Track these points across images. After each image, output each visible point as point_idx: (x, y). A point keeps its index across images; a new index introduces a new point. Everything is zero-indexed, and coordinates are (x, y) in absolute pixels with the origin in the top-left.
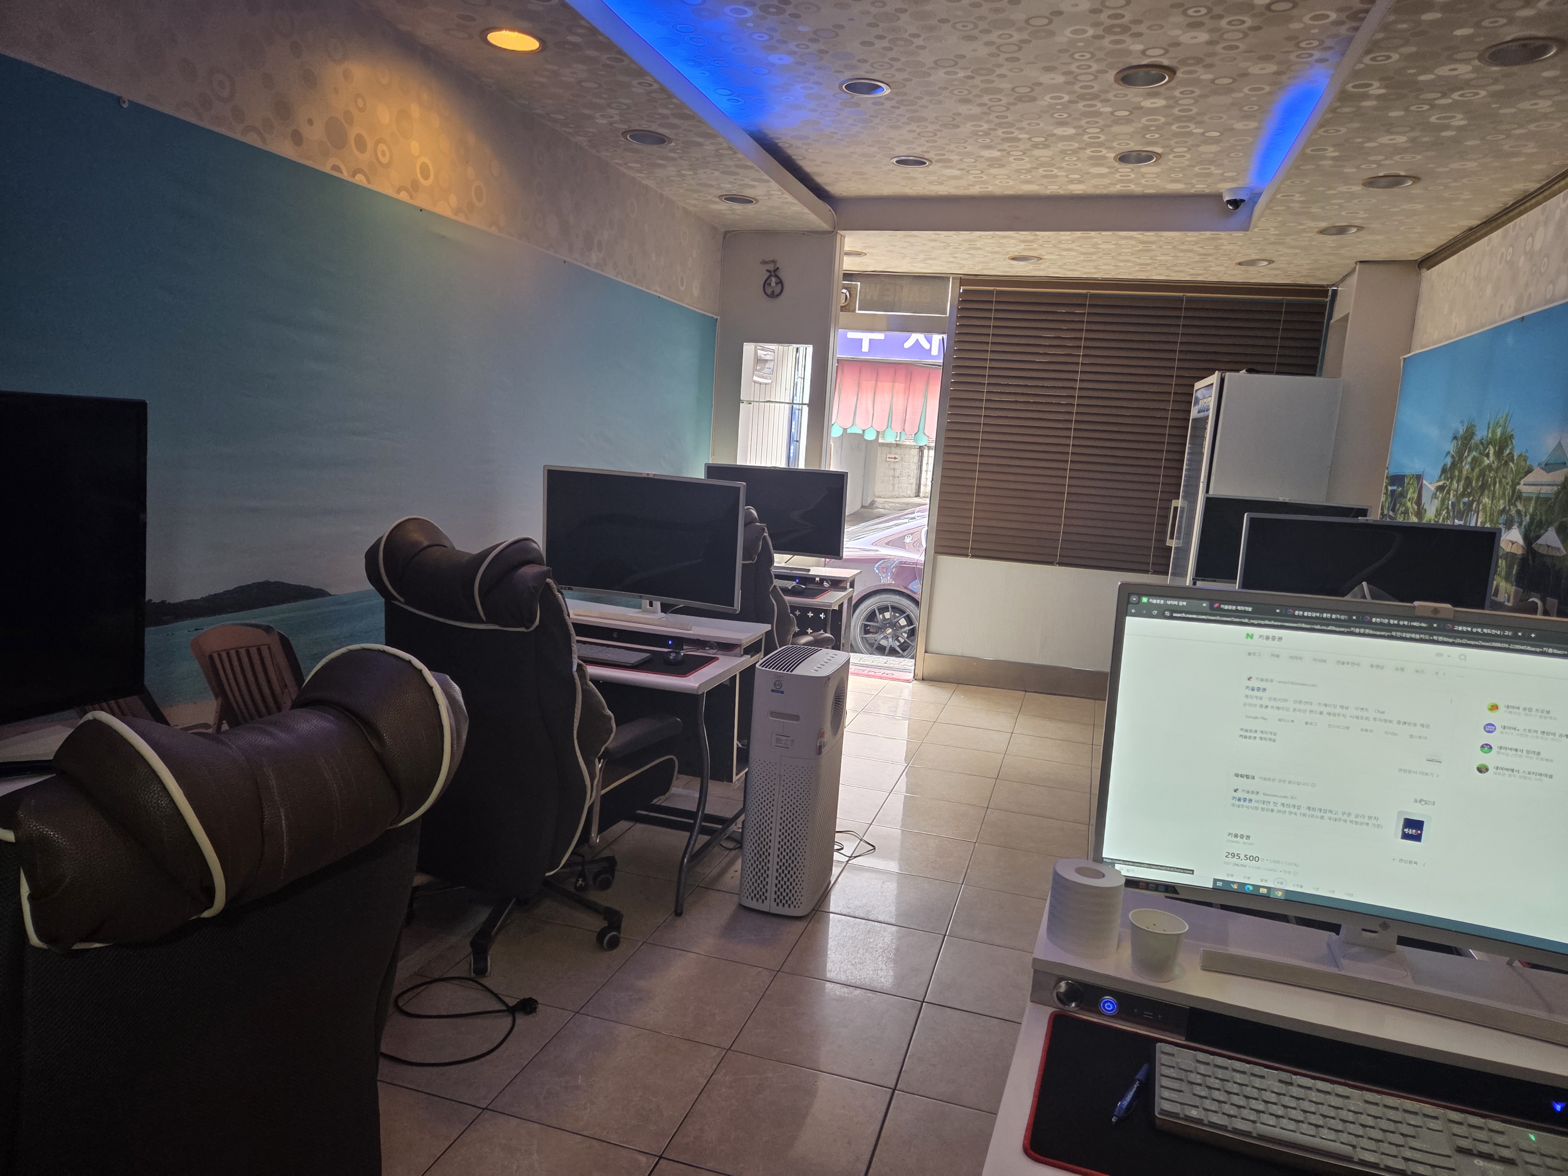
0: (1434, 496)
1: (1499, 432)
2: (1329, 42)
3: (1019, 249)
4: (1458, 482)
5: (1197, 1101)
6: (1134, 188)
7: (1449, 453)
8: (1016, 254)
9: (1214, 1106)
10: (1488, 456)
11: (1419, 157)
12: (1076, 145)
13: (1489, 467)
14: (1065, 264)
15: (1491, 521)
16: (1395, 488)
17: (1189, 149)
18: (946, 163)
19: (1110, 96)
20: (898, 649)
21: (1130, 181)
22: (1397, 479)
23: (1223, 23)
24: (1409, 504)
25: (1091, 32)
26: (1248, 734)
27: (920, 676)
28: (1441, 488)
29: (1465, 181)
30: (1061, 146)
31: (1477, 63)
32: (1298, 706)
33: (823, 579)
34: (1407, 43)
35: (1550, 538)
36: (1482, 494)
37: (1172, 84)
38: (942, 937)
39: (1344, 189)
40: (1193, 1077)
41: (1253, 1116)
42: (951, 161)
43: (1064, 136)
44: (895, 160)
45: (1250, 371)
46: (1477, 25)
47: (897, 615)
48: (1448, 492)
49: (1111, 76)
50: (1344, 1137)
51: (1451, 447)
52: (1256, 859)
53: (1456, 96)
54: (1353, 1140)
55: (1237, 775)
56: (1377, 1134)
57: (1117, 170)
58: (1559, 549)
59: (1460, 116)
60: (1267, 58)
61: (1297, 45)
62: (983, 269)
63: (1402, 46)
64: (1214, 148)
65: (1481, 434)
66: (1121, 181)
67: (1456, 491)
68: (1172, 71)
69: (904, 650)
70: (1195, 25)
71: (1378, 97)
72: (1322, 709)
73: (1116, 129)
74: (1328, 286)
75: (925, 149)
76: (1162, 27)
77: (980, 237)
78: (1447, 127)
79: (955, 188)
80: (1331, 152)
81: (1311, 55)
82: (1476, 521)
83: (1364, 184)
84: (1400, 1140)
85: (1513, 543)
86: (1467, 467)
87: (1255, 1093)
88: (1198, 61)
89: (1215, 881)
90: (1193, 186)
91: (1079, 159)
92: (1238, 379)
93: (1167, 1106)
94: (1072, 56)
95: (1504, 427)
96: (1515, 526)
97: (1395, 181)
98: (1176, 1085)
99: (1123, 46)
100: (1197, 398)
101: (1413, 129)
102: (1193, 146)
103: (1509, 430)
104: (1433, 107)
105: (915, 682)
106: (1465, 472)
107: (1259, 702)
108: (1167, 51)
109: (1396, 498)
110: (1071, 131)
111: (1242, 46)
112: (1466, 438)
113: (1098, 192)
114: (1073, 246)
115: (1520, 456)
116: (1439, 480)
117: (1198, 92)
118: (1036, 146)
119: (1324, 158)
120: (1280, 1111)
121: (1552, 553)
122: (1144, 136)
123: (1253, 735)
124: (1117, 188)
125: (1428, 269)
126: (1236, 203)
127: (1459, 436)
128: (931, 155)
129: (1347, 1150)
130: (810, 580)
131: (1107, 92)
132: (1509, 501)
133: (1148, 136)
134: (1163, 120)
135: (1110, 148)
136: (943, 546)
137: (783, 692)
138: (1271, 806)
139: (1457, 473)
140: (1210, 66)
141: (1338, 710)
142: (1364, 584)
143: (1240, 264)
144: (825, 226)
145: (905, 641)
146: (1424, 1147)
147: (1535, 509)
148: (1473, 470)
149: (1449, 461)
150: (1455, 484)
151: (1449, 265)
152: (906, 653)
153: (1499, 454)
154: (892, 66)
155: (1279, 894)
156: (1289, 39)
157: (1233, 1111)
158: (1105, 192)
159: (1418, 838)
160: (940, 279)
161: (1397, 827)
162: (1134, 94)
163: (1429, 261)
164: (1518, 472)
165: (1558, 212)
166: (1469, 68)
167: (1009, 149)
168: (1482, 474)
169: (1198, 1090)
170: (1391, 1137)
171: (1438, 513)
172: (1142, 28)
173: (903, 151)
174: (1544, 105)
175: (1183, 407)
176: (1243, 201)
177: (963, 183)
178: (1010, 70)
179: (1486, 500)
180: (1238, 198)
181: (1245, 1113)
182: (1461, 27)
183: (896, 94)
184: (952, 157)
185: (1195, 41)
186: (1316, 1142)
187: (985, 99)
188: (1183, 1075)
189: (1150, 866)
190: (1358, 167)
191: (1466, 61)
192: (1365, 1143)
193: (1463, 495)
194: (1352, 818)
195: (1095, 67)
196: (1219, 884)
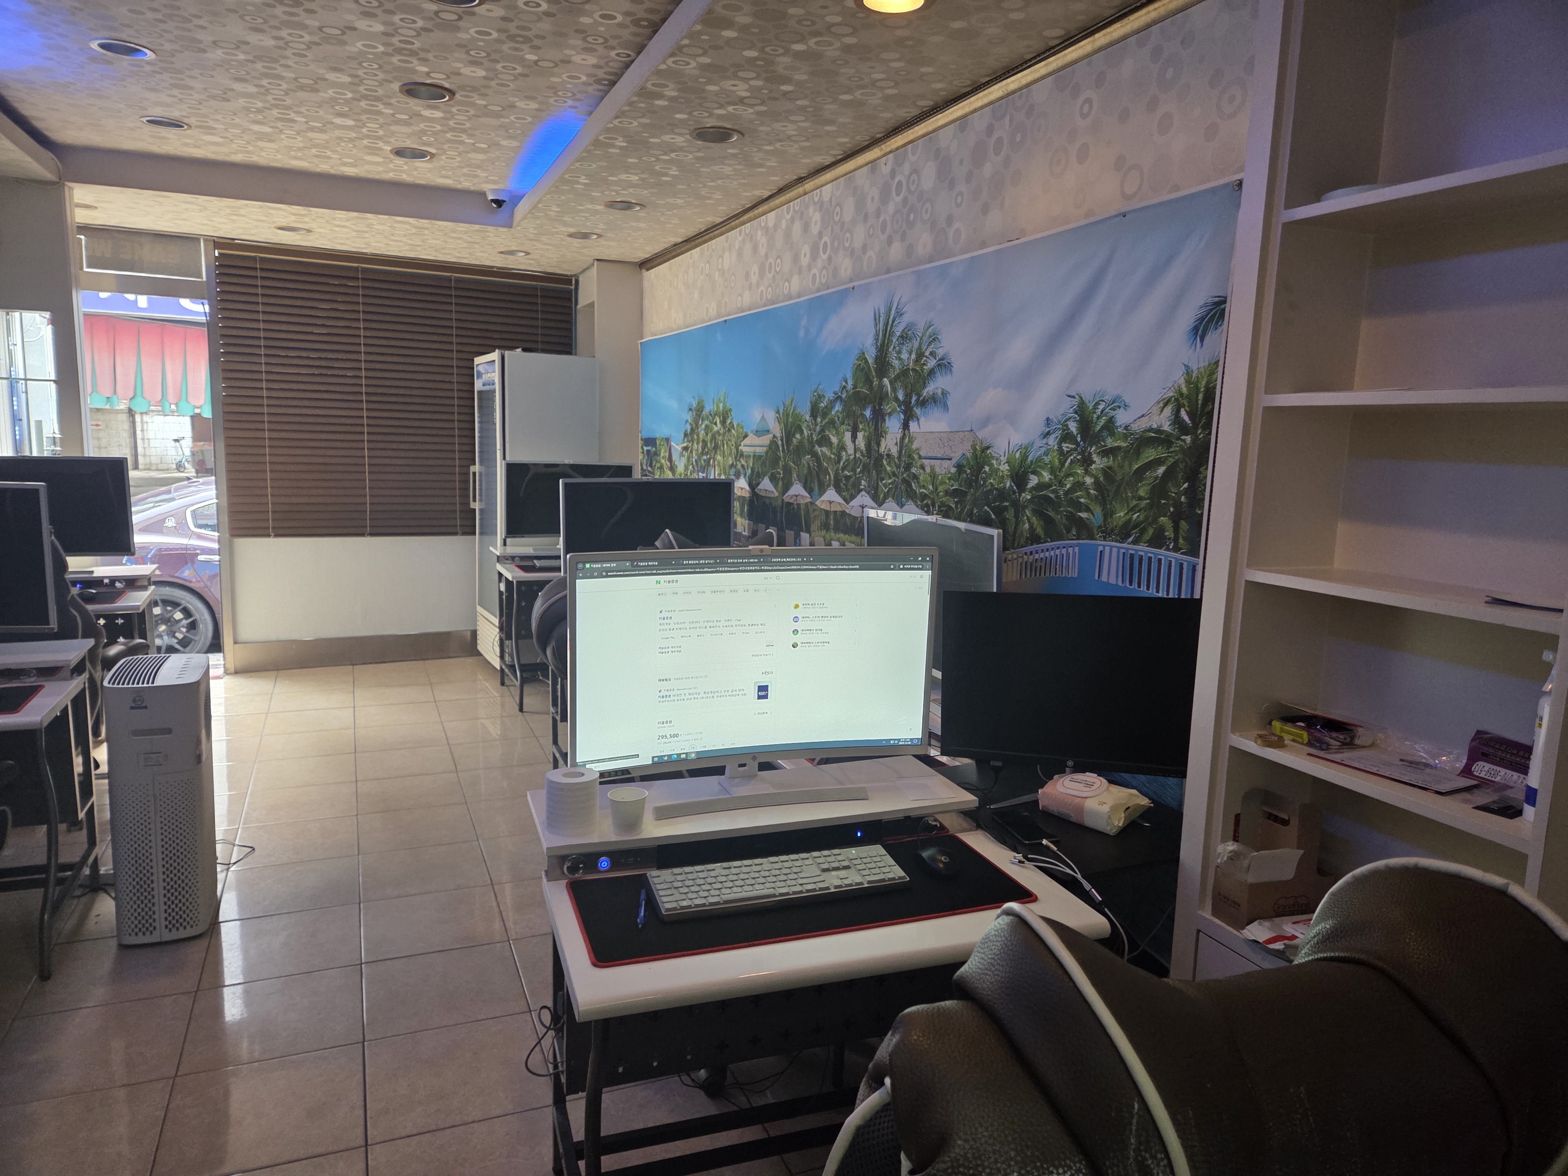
0: (682, 455)
1: (721, 405)
2: (578, 96)
3: (290, 221)
4: (698, 444)
5: (684, 897)
6: (406, 178)
7: (687, 421)
8: (285, 224)
9: (694, 895)
10: (716, 424)
11: (646, 192)
12: (354, 135)
13: (718, 432)
14: (336, 238)
15: (725, 474)
16: (649, 448)
17: (460, 154)
18: (210, 130)
19: (393, 101)
20: (177, 646)
21: (402, 171)
22: (650, 441)
23: (499, 66)
24: (663, 461)
25: (381, 49)
26: (664, 650)
27: (232, 669)
28: (685, 449)
29: (675, 211)
30: (337, 133)
31: (688, 137)
32: (692, 625)
33: (113, 580)
34: (643, 116)
35: (766, 485)
36: (716, 453)
37: (451, 102)
38: (357, 905)
39: (590, 206)
40: (676, 884)
41: (717, 892)
42: (214, 129)
43: (344, 126)
44: (144, 120)
45: (525, 350)
46: (690, 114)
47: (169, 608)
48: (691, 452)
49: (396, 86)
50: (768, 885)
51: (689, 417)
52: (676, 736)
53: (673, 155)
54: (773, 885)
55: (660, 680)
56: (783, 877)
57: (391, 161)
58: (773, 492)
59: (675, 169)
60: (532, 98)
61: (555, 93)
62: (242, 234)
63: (641, 117)
64: (481, 156)
65: (709, 408)
66: (394, 170)
67: (697, 450)
68: (452, 93)
69: (185, 647)
70: (475, 63)
71: (621, 148)
72: (706, 624)
73: (394, 128)
74: (572, 276)
75: (184, 114)
76: (447, 59)
77: (246, 205)
78: (666, 175)
79: (213, 153)
80: (583, 180)
81: (565, 102)
82: (715, 474)
83: (605, 206)
84: (795, 876)
85: (742, 489)
86: (702, 433)
87: (714, 880)
88: (475, 89)
89: (653, 758)
90: (460, 183)
91: (355, 146)
92: (515, 356)
93: (668, 906)
94: (360, 64)
95: (724, 403)
96: (742, 477)
97: (627, 206)
98: (669, 892)
99: (410, 65)
100: (478, 372)
101: (643, 173)
102: (464, 152)
103: (728, 405)
104: (658, 159)
105: (227, 677)
106: (701, 436)
107: (668, 627)
108: (448, 77)
109: (652, 457)
110: (350, 123)
111: (512, 86)
112: (698, 410)
113: (370, 176)
114: (348, 224)
115: (738, 425)
116: (683, 443)
117: (472, 112)
118: (312, 129)
119: (578, 183)
120: (731, 884)
121: (768, 495)
122: (420, 138)
123: (667, 650)
124: (390, 176)
125: (648, 270)
126: (499, 203)
127: (693, 408)
128: (192, 121)
129: (771, 891)
130: (98, 582)
131: (391, 98)
132: (736, 458)
133: (424, 138)
134: (439, 128)
135: (387, 143)
136: (240, 528)
137: (146, 707)
138: (683, 697)
139: (695, 437)
140: (485, 95)
141: (715, 624)
142: (667, 530)
143: (502, 253)
144: (49, 176)
145: (185, 637)
146: (807, 875)
147: (754, 464)
148: (707, 434)
149: (689, 427)
150: (695, 446)
151: (662, 269)
152: (188, 649)
153: (723, 422)
154: (161, 36)
155: (693, 756)
156: (548, 87)
157: (706, 894)
158: (377, 177)
159: (766, 697)
160: (190, 240)
161: (754, 692)
162: (414, 104)
163: (647, 264)
164: (738, 437)
165: (737, 243)
166: (683, 139)
167: (282, 128)
168: (714, 438)
169: (681, 890)
170: (790, 876)
171: (686, 469)
172: (430, 56)
173: (158, 112)
174: (727, 170)
175: (466, 379)
176: (504, 201)
177: (224, 150)
178: (296, 63)
179: (719, 457)
180: (500, 198)
181: (713, 892)
182: (679, 113)
183: (161, 61)
184: (216, 126)
185: (473, 74)
186: (755, 893)
187: (265, 82)
188: (669, 885)
189: (610, 759)
190: (602, 192)
191: (681, 135)
192: (778, 884)
193: (703, 454)
194: (730, 693)
195: (381, 76)
196: (656, 759)
